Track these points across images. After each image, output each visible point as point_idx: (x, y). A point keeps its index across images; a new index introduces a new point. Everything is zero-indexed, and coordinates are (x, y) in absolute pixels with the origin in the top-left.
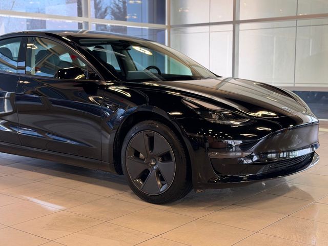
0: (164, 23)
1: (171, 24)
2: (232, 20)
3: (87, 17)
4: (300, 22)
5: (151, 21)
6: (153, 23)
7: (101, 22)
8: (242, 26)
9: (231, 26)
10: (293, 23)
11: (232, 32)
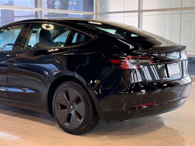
0: (93, 11)
1: (98, 12)
2: (137, 9)
3: (41, 8)
4: (183, 11)
5: (85, 10)
7: (52, 11)
8: (144, 13)
9: (137, 14)
11: (138, 17)
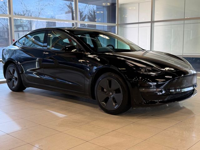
0: (115, 23)
1: (119, 23)
2: (150, 21)
3: (77, 20)
4: (186, 22)
5: (109, 22)
6: (109, 23)
7: (82, 22)
8: (156, 24)
9: (150, 24)
10: (182, 22)
11: (150, 27)
